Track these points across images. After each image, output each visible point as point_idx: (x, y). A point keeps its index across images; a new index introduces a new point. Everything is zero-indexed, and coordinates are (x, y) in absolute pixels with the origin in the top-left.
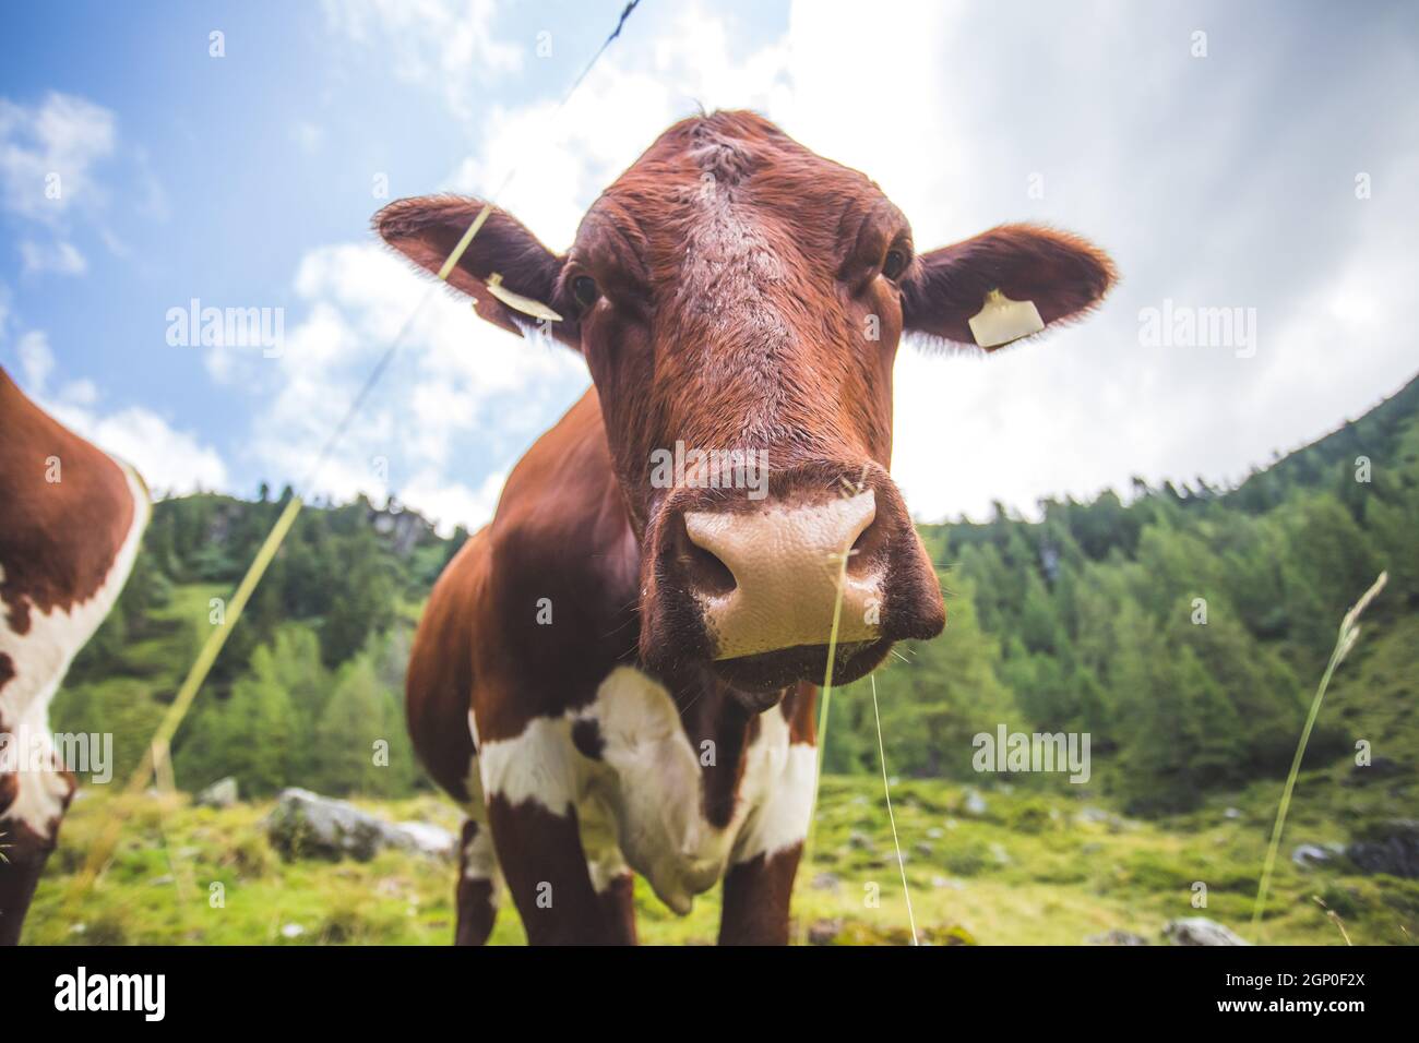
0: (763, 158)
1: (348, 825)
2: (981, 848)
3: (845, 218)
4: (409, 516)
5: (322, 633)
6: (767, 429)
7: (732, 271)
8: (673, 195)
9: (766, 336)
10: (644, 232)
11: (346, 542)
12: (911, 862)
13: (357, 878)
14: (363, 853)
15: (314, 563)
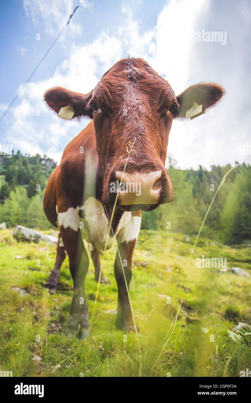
0: (143, 76)
1: (33, 235)
2: (188, 249)
3: (161, 96)
4: (50, 160)
5: (27, 189)
6: (137, 154)
7: (132, 109)
8: (119, 84)
9: (139, 129)
10: (111, 94)
11: (34, 166)
12: (171, 252)
13: (35, 247)
14: (36, 241)
15: (25, 171)
